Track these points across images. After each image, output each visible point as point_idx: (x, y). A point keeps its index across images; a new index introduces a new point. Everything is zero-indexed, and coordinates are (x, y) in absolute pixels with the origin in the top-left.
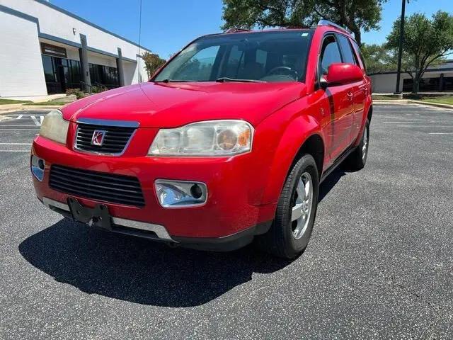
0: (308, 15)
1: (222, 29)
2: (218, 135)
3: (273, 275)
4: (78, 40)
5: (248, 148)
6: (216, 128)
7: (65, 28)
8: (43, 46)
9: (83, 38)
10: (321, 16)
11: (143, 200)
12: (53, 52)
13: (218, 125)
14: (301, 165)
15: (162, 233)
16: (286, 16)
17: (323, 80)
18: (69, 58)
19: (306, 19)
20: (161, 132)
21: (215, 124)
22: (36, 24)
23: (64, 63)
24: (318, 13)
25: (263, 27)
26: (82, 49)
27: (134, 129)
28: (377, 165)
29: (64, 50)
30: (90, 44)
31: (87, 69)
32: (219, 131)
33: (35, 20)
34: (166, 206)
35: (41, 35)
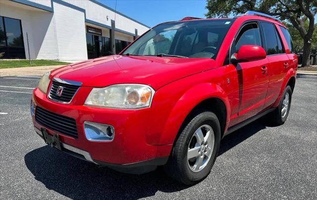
0: (274, 5)
1: (206, 15)
2: (128, 93)
3: (170, 195)
4: (109, 24)
5: (148, 104)
6: (127, 89)
7: (101, 16)
8: (88, 28)
9: (113, 23)
10: (284, 5)
11: (77, 134)
12: (94, 32)
13: (128, 88)
14: (198, 119)
15: (88, 157)
16: (256, 6)
17: (233, 57)
18: (103, 36)
19: (272, 8)
20: (94, 90)
21: (126, 86)
22: (83, 13)
23: (100, 39)
24: (282, 3)
25: (237, 14)
26: (112, 30)
27: (78, 87)
28: (296, 123)
29: (100, 30)
30: (117, 26)
31: (114, 43)
32: (129, 92)
33: (83, 11)
34: (90, 139)
35: (87, 21)
